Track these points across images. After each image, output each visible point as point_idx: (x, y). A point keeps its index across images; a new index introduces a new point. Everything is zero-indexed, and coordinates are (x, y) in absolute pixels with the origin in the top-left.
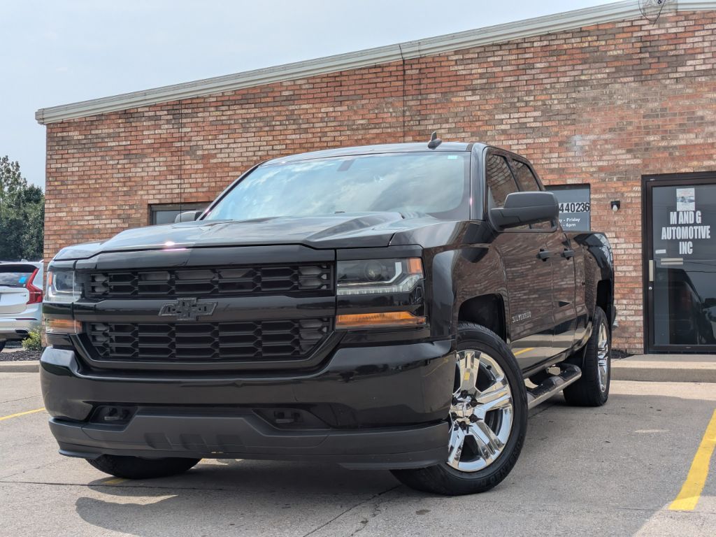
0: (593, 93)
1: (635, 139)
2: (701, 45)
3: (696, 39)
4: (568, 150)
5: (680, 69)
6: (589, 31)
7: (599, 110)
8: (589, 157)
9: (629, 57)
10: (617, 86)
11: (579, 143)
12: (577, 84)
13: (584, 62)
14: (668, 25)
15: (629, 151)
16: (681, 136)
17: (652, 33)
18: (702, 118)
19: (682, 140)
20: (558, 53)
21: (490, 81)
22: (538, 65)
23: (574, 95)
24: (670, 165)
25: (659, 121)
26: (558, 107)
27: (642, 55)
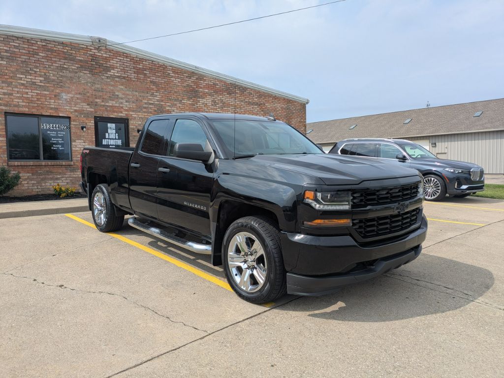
0: (70, 75)
1: (91, 100)
2: (116, 65)
3: (114, 62)
4: (59, 99)
5: (108, 73)
6: (67, 45)
7: (74, 83)
8: (70, 104)
9: (86, 62)
10: (81, 74)
11: (64, 97)
12: (62, 68)
13: (65, 59)
14: (102, 52)
15: (88, 105)
16: (110, 102)
17: (96, 54)
18: (118, 96)
19: (110, 103)
20: (51, 50)
21: (12, 55)
22: (41, 54)
23: (61, 74)
24: (106, 113)
25: (100, 94)
26: (53, 78)
27: (92, 63)
